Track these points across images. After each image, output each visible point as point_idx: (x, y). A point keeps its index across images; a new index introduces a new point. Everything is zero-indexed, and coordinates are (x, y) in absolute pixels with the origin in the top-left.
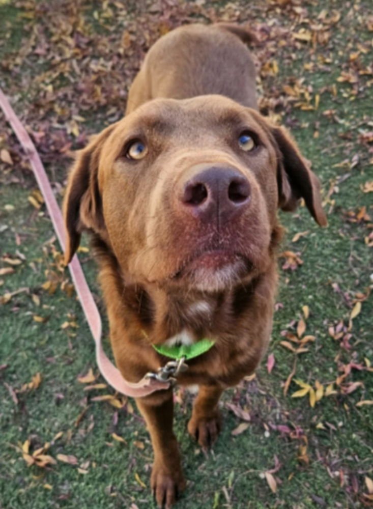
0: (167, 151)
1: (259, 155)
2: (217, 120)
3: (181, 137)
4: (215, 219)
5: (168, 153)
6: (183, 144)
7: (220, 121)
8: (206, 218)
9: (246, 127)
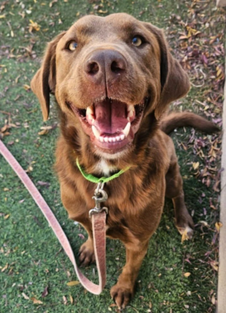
0: (88, 44)
1: (144, 48)
2: (120, 28)
3: (97, 37)
4: (104, 84)
5: (88, 45)
6: (97, 40)
7: (121, 28)
8: (98, 82)
9: (138, 33)
